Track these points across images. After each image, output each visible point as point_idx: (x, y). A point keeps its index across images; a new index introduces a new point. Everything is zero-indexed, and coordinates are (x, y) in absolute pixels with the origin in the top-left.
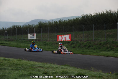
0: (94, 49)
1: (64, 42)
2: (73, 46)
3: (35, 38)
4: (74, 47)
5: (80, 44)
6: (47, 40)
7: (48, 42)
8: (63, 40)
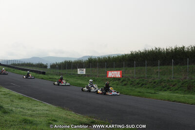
0: (148, 88)
1: (115, 79)
2: (124, 83)
4: (125, 85)
5: (132, 81)
6: (96, 76)
7: (97, 78)
8: (113, 76)
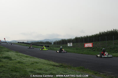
2: (94, 50)
3: (72, 46)
6: (78, 47)
8: (88, 46)
